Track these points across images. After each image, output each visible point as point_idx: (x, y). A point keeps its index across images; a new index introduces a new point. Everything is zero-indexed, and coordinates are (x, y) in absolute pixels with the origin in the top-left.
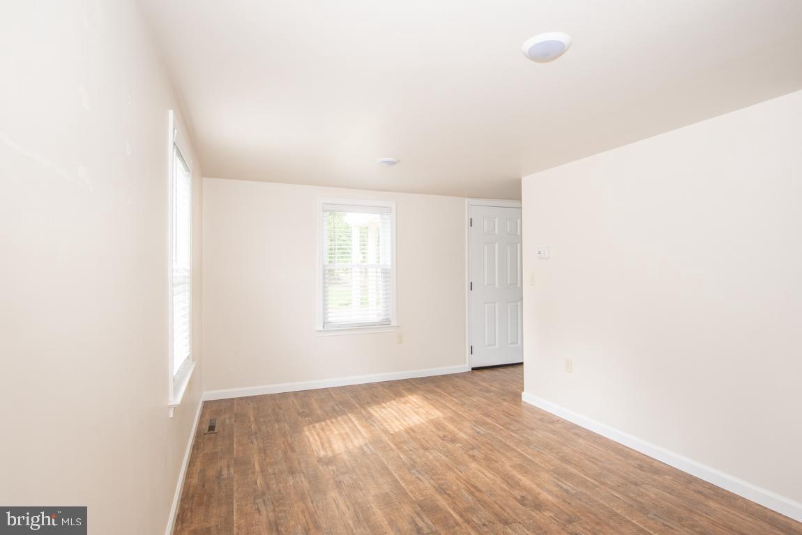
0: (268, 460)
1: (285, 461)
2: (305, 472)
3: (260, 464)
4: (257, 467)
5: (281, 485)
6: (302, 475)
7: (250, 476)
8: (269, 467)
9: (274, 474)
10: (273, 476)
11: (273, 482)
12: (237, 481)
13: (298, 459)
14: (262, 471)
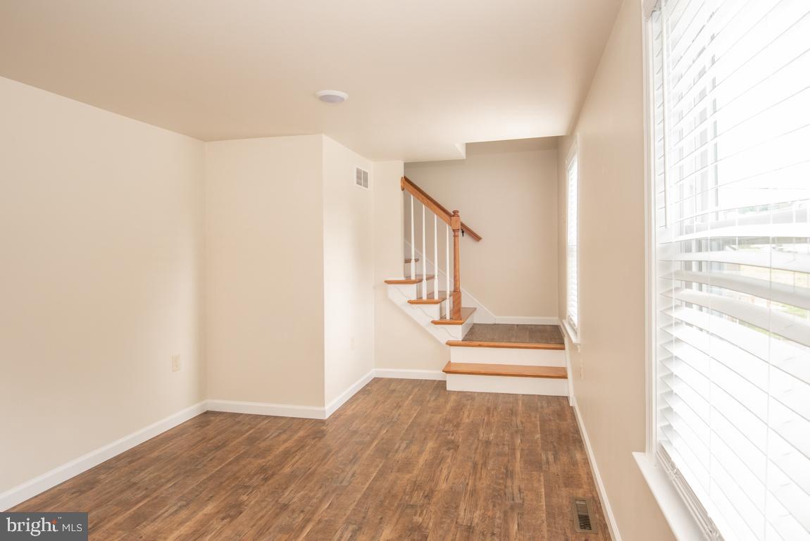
0: (506, 459)
1: (489, 455)
2: (476, 440)
3: (515, 458)
4: (518, 455)
5: (501, 434)
6: (480, 438)
7: (526, 448)
8: (507, 452)
9: (504, 444)
10: (505, 443)
11: (507, 438)
12: (538, 446)
13: (475, 453)
14: (514, 449)
